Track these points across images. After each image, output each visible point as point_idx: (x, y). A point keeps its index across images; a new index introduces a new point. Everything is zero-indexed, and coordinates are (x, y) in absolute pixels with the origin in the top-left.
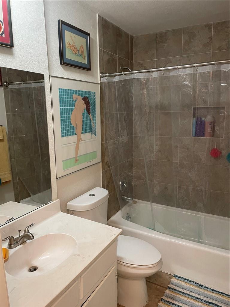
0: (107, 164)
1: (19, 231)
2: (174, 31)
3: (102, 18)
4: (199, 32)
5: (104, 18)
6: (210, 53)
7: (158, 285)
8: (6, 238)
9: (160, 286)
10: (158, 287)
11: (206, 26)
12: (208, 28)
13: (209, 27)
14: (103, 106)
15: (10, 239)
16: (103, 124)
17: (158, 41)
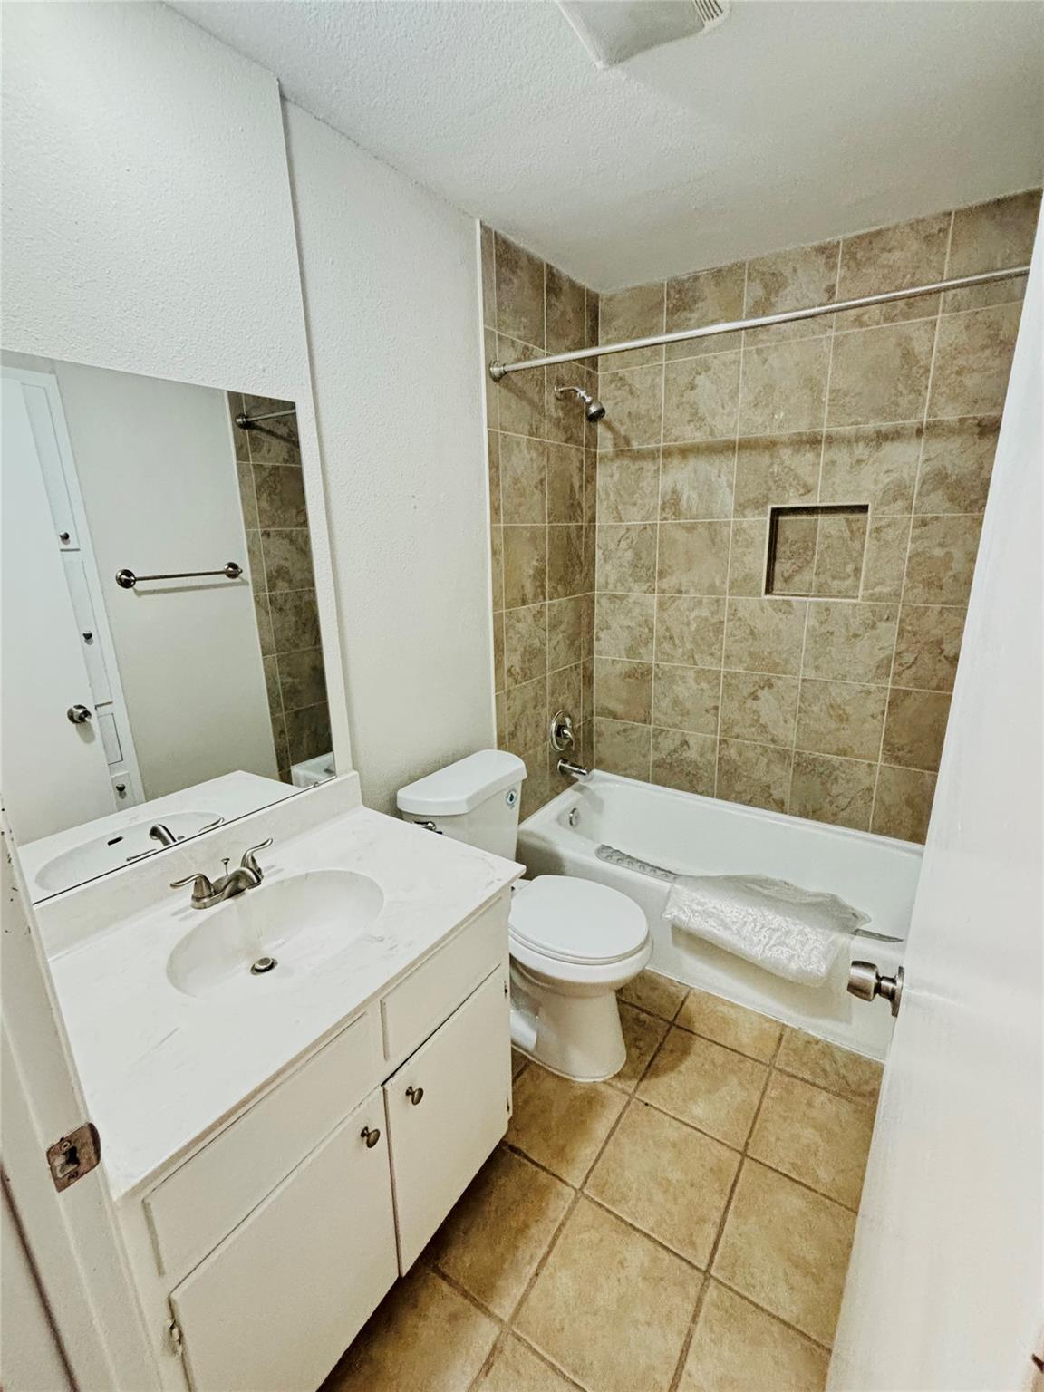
0: (512, 675)
1: (226, 862)
2: (718, 274)
3: (495, 233)
4: (795, 270)
5: (500, 235)
6: (829, 338)
7: (642, 1010)
8: (183, 879)
9: (649, 1013)
10: (643, 1016)
11: (821, 250)
12: (824, 255)
13: (826, 251)
14: (499, 505)
15: (196, 883)
16: (498, 556)
17: (671, 306)
